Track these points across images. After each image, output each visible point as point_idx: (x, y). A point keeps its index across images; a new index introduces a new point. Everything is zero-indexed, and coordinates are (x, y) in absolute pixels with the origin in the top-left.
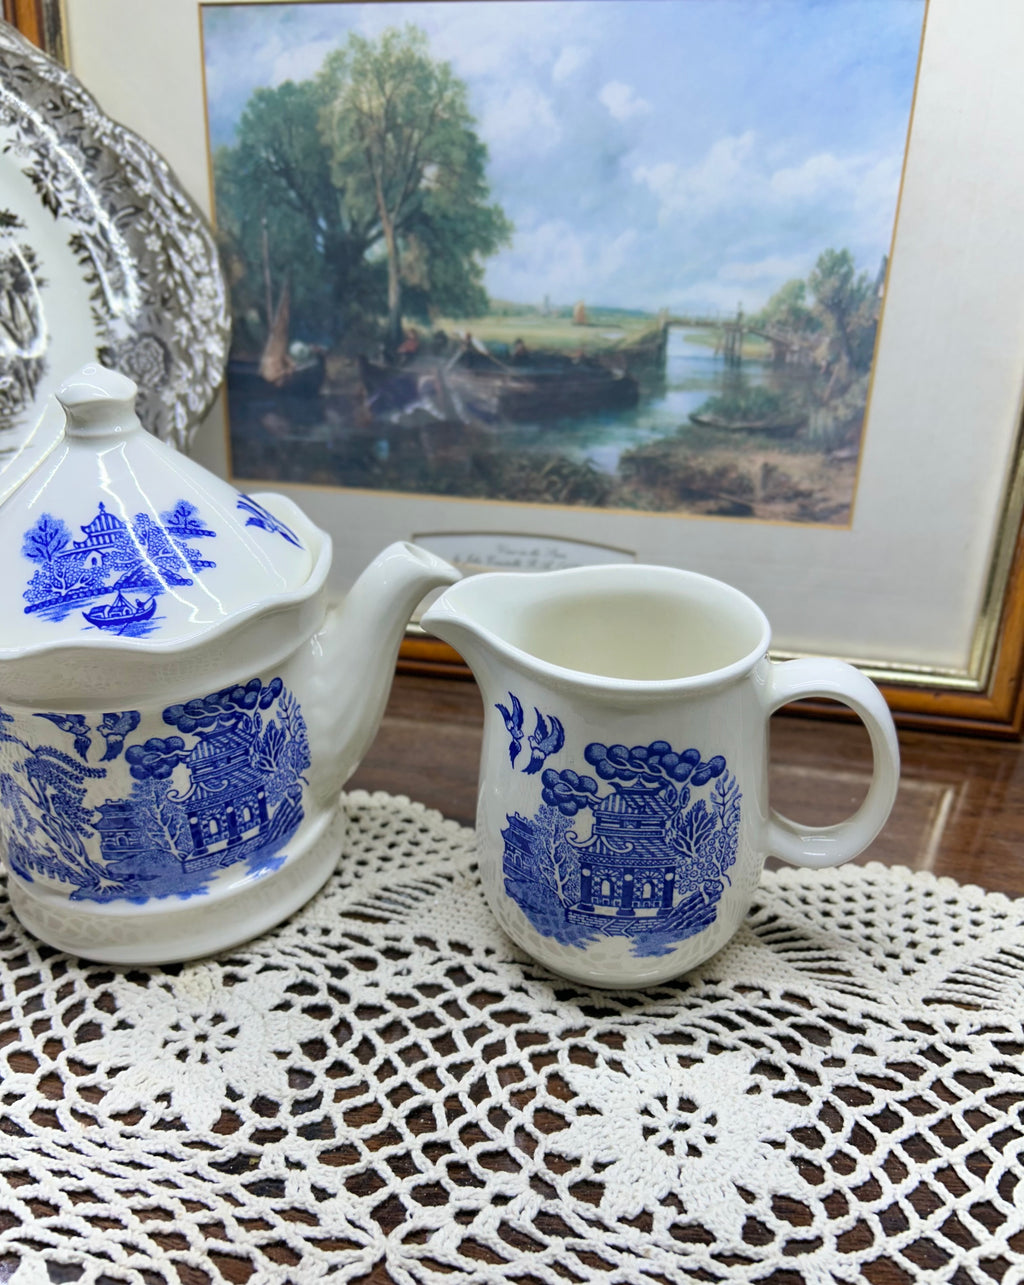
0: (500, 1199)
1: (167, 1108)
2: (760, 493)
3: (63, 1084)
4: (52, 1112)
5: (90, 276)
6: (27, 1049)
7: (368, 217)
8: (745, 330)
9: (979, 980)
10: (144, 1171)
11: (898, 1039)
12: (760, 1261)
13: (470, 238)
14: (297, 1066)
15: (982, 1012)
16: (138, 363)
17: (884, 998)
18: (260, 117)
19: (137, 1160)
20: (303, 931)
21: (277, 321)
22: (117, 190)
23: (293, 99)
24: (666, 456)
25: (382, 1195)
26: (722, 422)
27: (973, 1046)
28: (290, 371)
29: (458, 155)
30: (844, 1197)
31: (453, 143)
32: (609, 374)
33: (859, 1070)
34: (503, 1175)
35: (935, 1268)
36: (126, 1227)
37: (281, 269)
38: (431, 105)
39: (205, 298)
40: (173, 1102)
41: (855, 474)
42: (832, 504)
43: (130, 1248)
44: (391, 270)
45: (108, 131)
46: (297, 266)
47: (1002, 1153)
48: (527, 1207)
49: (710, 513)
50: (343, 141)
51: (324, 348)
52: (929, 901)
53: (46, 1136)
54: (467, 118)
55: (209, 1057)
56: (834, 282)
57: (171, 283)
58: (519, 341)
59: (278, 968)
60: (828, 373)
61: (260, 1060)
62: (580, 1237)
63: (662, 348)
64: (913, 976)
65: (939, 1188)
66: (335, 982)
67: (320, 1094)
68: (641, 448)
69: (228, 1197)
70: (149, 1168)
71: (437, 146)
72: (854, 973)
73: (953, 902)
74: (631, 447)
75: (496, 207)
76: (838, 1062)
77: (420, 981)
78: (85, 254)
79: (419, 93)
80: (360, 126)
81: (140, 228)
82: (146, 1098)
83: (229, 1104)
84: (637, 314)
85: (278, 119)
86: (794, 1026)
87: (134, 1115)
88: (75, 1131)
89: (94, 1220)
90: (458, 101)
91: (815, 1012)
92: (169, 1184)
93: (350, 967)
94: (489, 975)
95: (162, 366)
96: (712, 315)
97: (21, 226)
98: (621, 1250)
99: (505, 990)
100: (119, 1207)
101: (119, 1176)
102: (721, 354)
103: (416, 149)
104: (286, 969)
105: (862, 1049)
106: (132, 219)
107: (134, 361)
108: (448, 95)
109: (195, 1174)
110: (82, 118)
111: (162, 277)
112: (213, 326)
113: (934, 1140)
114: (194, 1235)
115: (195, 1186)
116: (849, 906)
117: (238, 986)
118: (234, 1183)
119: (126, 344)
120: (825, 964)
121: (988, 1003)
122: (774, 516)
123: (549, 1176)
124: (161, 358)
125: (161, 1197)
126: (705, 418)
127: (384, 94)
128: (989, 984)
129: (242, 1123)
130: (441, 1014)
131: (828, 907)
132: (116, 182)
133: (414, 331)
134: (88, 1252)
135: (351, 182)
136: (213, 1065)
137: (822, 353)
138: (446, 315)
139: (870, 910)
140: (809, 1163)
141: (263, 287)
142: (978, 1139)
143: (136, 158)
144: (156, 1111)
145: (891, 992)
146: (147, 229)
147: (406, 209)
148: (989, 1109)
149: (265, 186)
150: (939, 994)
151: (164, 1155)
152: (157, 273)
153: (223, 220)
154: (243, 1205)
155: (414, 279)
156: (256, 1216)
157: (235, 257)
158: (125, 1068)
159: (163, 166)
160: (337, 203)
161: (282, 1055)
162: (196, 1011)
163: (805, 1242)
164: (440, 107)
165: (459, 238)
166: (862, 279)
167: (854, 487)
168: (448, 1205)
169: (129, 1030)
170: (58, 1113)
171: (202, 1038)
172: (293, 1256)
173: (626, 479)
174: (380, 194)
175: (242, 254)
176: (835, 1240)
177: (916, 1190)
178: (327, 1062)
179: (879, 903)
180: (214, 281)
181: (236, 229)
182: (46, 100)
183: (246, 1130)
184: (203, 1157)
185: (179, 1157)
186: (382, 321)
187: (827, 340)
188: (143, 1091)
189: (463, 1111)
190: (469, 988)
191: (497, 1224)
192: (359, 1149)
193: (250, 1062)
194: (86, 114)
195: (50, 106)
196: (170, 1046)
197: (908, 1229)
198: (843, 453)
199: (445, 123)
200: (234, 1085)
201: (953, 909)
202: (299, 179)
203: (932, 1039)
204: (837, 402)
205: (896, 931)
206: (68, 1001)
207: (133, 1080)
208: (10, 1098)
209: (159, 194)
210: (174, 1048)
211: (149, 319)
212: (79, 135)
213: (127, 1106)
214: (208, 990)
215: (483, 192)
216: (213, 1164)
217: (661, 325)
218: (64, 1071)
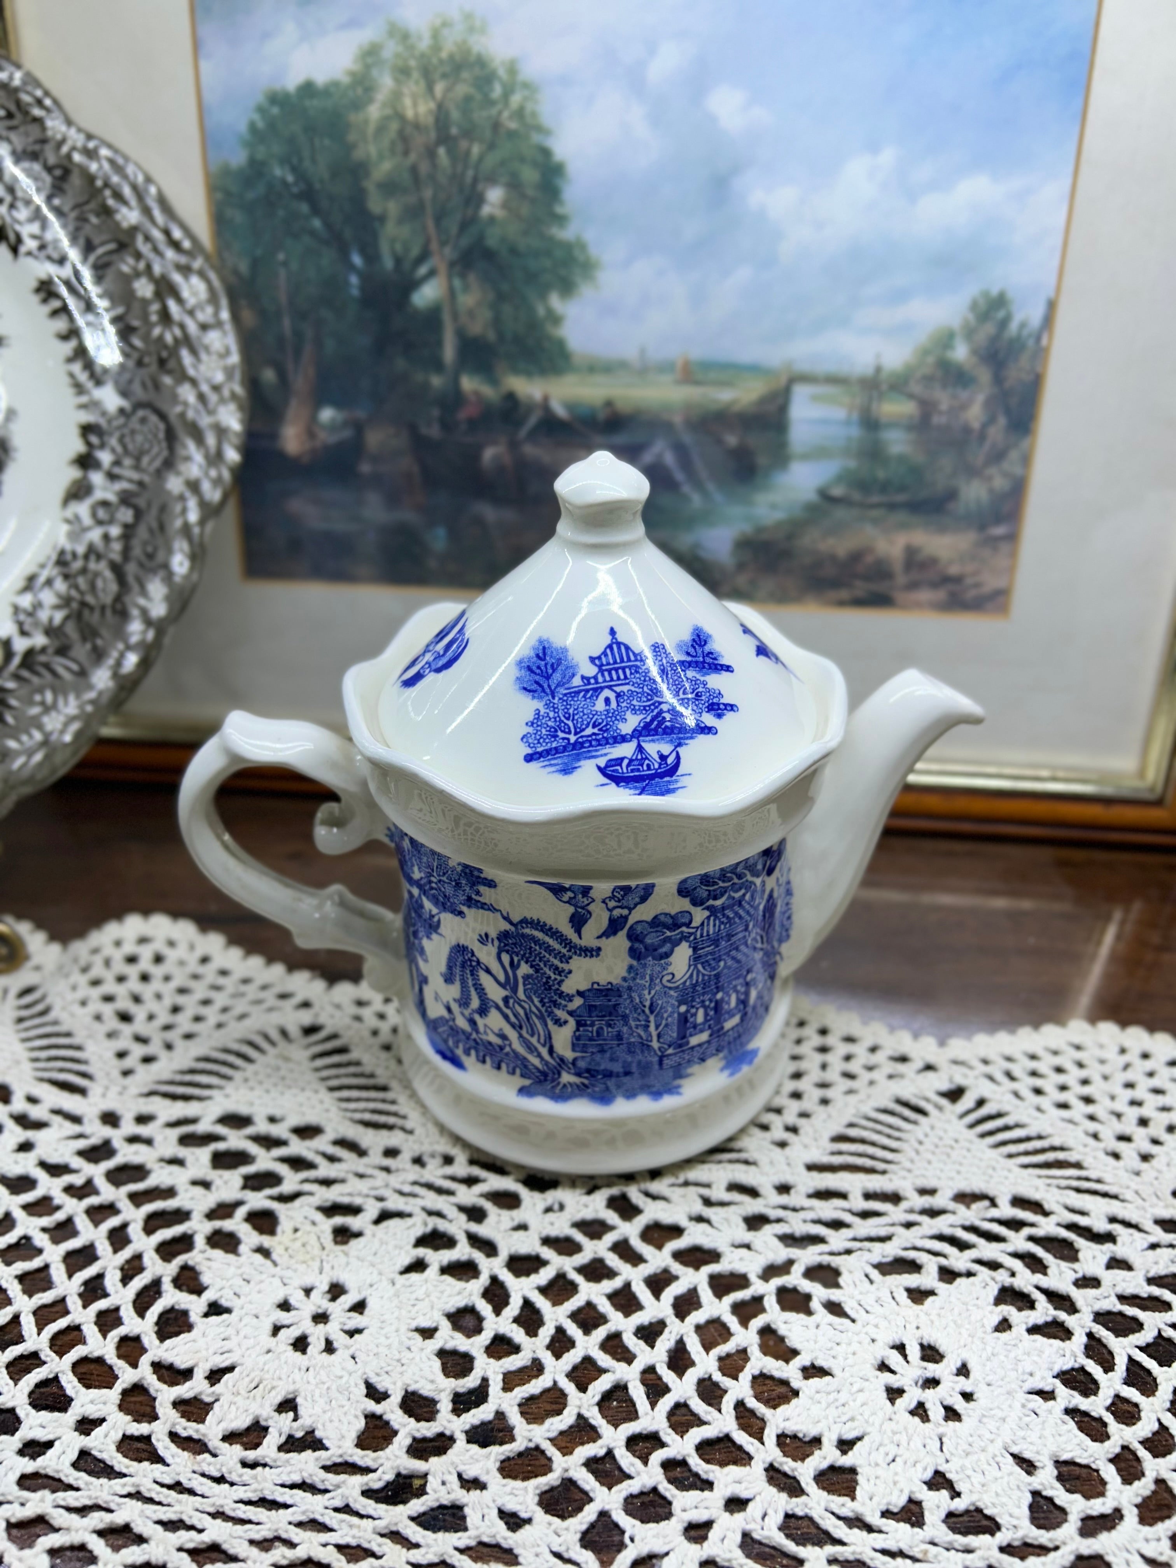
0: (736, 1504)
1: (295, 1419)
2: (901, 579)
3: (154, 1399)
4: (147, 1439)
5: (65, 332)
6: (96, 1354)
7: (415, 252)
8: (884, 387)
10: (281, 1512)
11: (1154, 1246)
12: (1056, 1548)
13: (546, 277)
14: (449, 1346)
16: (133, 441)
17: (1128, 1195)
18: (272, 125)
19: (270, 1497)
20: (418, 1161)
21: (300, 381)
22: (94, 220)
23: (315, 102)
24: (789, 538)
25: (589, 1514)
26: (857, 496)
28: (318, 444)
29: (530, 175)
30: (1134, 1453)
31: (522, 160)
33: (1119, 1290)
34: (733, 1470)
37: (304, 316)
39: (215, 356)
40: (301, 1411)
41: (1013, 555)
42: (987, 589)
44: (446, 318)
45: (79, 144)
46: (324, 313)
48: (770, 1512)
49: (841, 604)
50: (381, 157)
51: (361, 414)
52: (1148, 1065)
53: (144, 1474)
54: (540, 129)
55: (335, 1345)
56: (989, 329)
57: (169, 338)
58: (609, 404)
59: (400, 1215)
60: (982, 436)
61: (401, 1343)
62: (841, 1543)
63: (783, 409)
64: (1154, 1162)
66: (474, 1227)
67: (485, 1381)
68: (760, 530)
69: (395, 1536)
70: (286, 1506)
71: (503, 163)
72: (1085, 1164)
75: (578, 239)
76: (1089, 1282)
77: (578, 1217)
78: (56, 304)
79: (478, 97)
80: (403, 138)
81: (125, 269)
82: (264, 1409)
83: (372, 1406)
84: (754, 369)
85: (296, 128)
86: (1032, 1239)
87: (252, 1435)
88: (180, 1465)
90: (529, 107)
91: (1053, 1219)
92: (315, 1525)
93: (488, 1206)
94: (660, 1204)
95: (164, 445)
96: (845, 370)
98: (891, 1555)
99: (684, 1222)
101: (250, 1522)
102: (855, 416)
103: (477, 167)
104: (410, 1215)
105: (1117, 1263)
106: (114, 257)
107: (127, 440)
108: (516, 99)
109: (346, 1509)
110: (44, 128)
111: (157, 331)
112: (226, 393)
115: (351, 1526)
116: (1061, 1079)
117: (354, 1243)
118: (399, 1516)
119: (116, 418)
120: (1050, 1156)
122: (918, 606)
123: (788, 1465)
124: (161, 435)
125: (309, 1546)
126: (838, 492)
127: (434, 98)
129: (395, 1433)
130: (613, 1260)
131: (1038, 1082)
132: (91, 211)
133: (477, 393)
135: (393, 208)
136: (341, 1355)
137: (975, 414)
138: (516, 371)
139: (1085, 1082)
140: (1086, 1414)
141: (282, 339)
143: (115, 179)
144: (280, 1426)
145: (1134, 1186)
146: (135, 269)
147: (465, 241)
149: (281, 213)
151: (304, 1486)
152: (150, 326)
153: (227, 255)
154: (417, 1546)
155: (477, 328)
156: (436, 1560)
157: (243, 302)
158: (230, 1369)
159: (153, 190)
160: (375, 236)
161: (428, 1333)
162: (308, 1282)
163: (1103, 1516)
164: (506, 114)
165: (532, 277)
166: (1023, 325)
167: (1011, 570)
168: (674, 1520)
169: (225, 1316)
170: (154, 1440)
171: (321, 1318)
173: (741, 567)
174: (430, 224)
175: (254, 299)
176: (1135, 1511)
178: (485, 1337)
179: (1093, 1072)
180: (225, 333)
181: (244, 267)
183: (402, 1441)
184: (351, 1487)
185: (321, 1487)
186: (436, 381)
187: (980, 398)
188: (259, 1399)
189: (666, 1390)
190: (640, 1222)
191: (738, 1538)
192: (549, 1454)
193: (389, 1346)
194: (49, 123)
195: (2, 113)
196: (283, 1332)
198: (999, 530)
199: (512, 135)
200: (373, 1380)
202: (325, 204)
204: (992, 471)
205: (1121, 1105)
206: (138, 1283)
207: (244, 1386)
208: (86, 1425)
209: (148, 225)
210: (287, 1336)
211: (144, 385)
212: (42, 151)
213: (242, 1422)
214: (317, 1251)
215: (561, 220)
216: (368, 1493)
217: (783, 381)
218: (152, 1381)
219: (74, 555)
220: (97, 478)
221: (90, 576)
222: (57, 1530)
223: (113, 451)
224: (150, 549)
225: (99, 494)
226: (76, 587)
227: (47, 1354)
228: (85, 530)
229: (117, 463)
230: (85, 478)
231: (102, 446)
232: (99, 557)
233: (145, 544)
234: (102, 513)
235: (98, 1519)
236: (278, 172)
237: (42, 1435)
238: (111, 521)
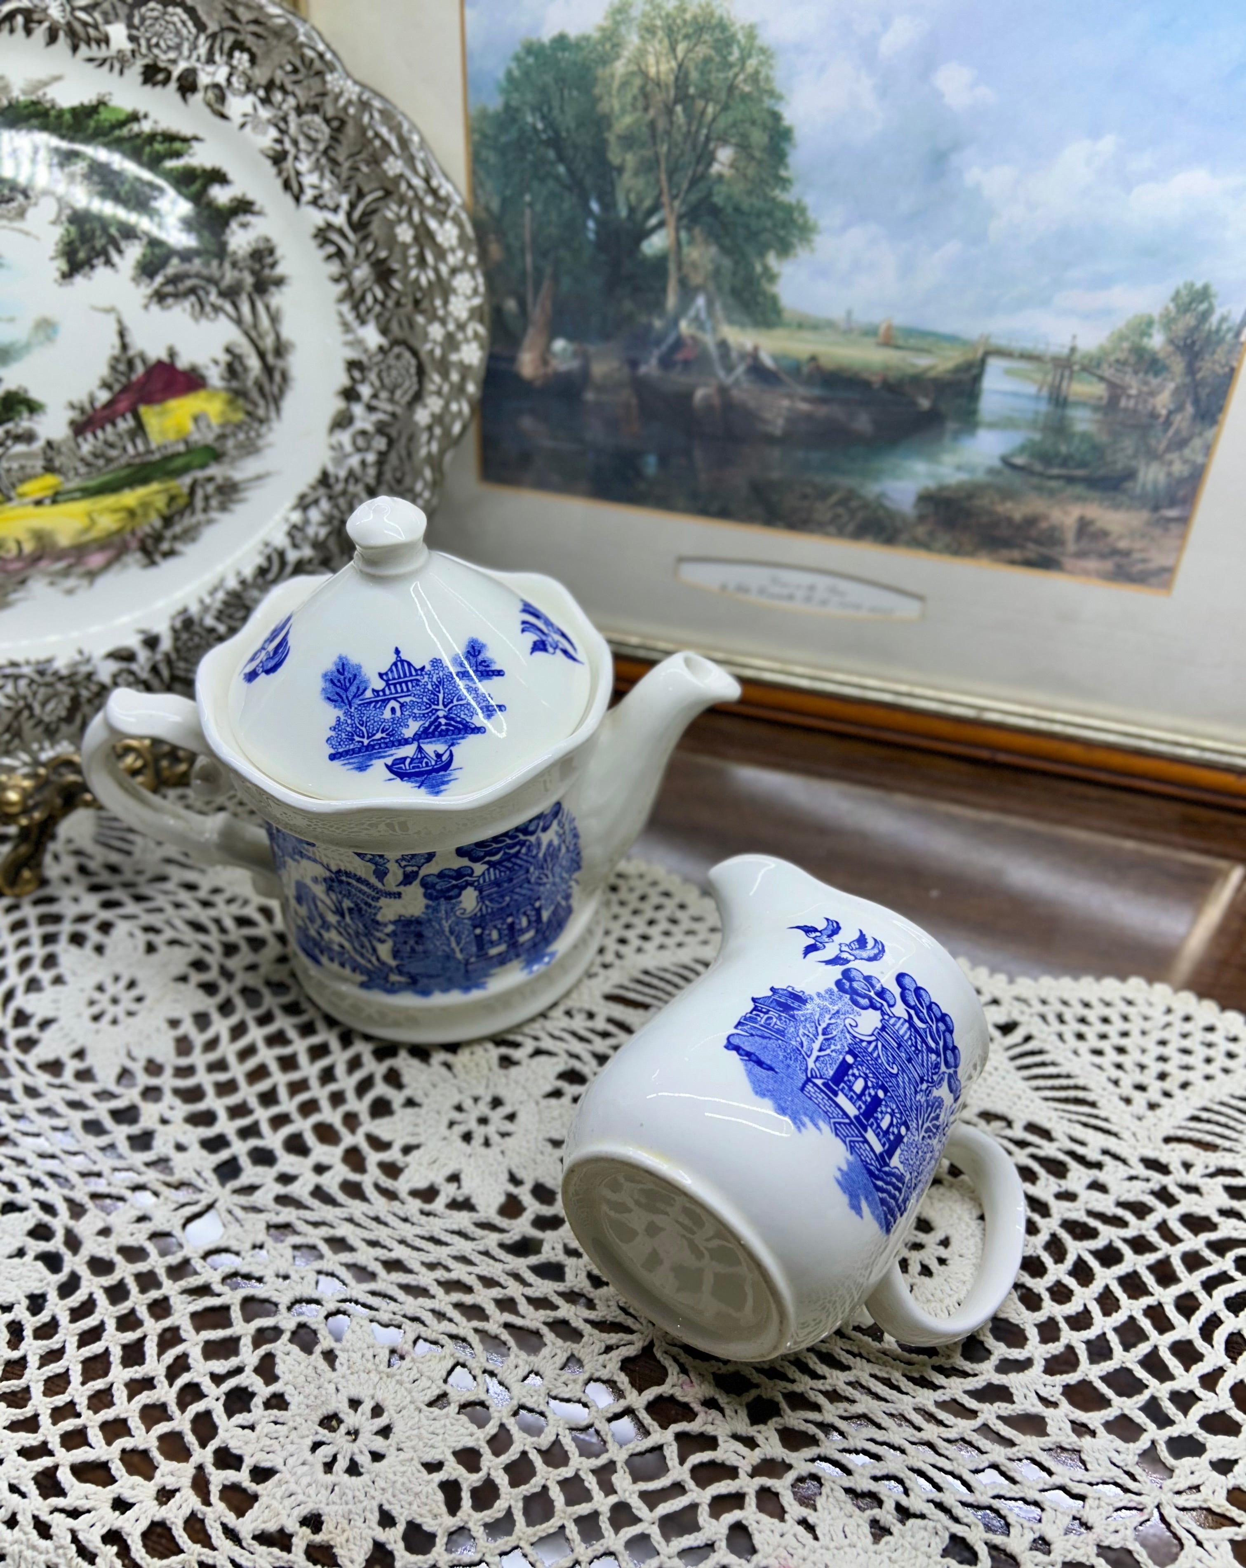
1: (459, 1188)
2: (1071, 547)
3: (366, 1159)
4: (359, 1185)
5: (336, 275)
6: (328, 1121)
7: (648, 203)
8: (1076, 368)
9: (1223, 1120)
10: (444, 1248)
11: (1131, 1178)
12: (975, 1375)
13: (765, 237)
15: (1219, 1154)
16: (389, 375)
17: (1125, 1134)
18: (527, 74)
19: (437, 1237)
20: (569, 1013)
21: (538, 313)
22: (365, 169)
23: (567, 54)
24: (970, 496)
26: (1038, 467)
27: (1204, 1189)
28: (550, 370)
29: (758, 137)
30: (1057, 1323)
31: (753, 123)
32: (914, 404)
33: (1090, 1206)
35: (1130, 1396)
36: (433, 1297)
37: (544, 254)
38: (731, 74)
39: (462, 299)
40: (463, 1183)
41: (1183, 537)
42: (1153, 565)
43: (440, 1315)
44: (672, 267)
45: (354, 98)
46: (563, 253)
47: (1211, 1296)
49: (1013, 562)
50: (623, 111)
51: (589, 347)
52: (1187, 1027)
53: (356, 1208)
54: (772, 93)
55: (491, 1142)
56: (1190, 320)
57: (424, 281)
58: (813, 358)
59: (549, 1053)
60: (1168, 423)
61: (538, 1148)
63: (977, 379)
64: (1158, 1112)
65: (1146, 1324)
68: (942, 488)
69: (517, 1277)
70: (447, 1244)
71: (734, 125)
72: (1099, 1104)
73: (1210, 1029)
74: (931, 484)
75: (799, 202)
76: (1068, 1196)
78: (331, 249)
79: (717, 59)
80: (645, 94)
81: (390, 215)
82: (439, 1179)
83: (511, 1188)
84: (952, 339)
85: (548, 78)
86: (1034, 1157)
87: (429, 1194)
88: (380, 1205)
89: (407, 1288)
90: (764, 72)
91: (1057, 1145)
92: (464, 1260)
95: (415, 379)
96: (1041, 348)
97: (259, 213)
98: (854, 1355)
100: (426, 1279)
101: (423, 1250)
102: (1045, 392)
103: (709, 127)
104: (556, 1055)
105: (1097, 1186)
106: (381, 204)
107: (384, 374)
108: (752, 63)
109: (486, 1254)
110: (324, 82)
112: (470, 332)
113: (1149, 1279)
114: (491, 1309)
115: (488, 1265)
116: (1105, 1028)
117: (514, 1071)
118: (521, 1264)
119: (375, 355)
120: (1073, 1094)
121: (1227, 1144)
122: (1086, 573)
124: (413, 370)
125: (460, 1272)
126: (1019, 461)
127: (676, 58)
128: (1232, 1123)
129: (525, 1209)
132: (362, 160)
133: (693, 337)
134: (404, 1316)
135: (630, 160)
136: (494, 1151)
137: (1163, 401)
138: (731, 320)
139: (1125, 1034)
140: (1029, 1290)
141: (523, 274)
142: (1190, 1282)
143: (384, 131)
144: (448, 1191)
145: (1133, 1129)
146: (398, 215)
147: (693, 197)
148: (1207, 1254)
149: (530, 157)
150: (1180, 1133)
151: (460, 1234)
152: (407, 268)
153: (480, 192)
154: (530, 1285)
155: (698, 281)
156: (543, 1297)
157: (492, 237)
158: (417, 1147)
159: (416, 138)
160: (612, 184)
162: (477, 1093)
163: (1016, 1361)
164: (741, 77)
165: (752, 235)
166: (1224, 319)
167: (1180, 549)
169: (417, 1109)
170: (363, 1186)
171: (483, 1121)
172: (576, 1335)
173: (922, 519)
174: (663, 177)
175: (501, 235)
176: (1043, 1363)
177: (1124, 1324)
179: (1134, 1028)
180: (474, 277)
181: (495, 205)
182: (284, 61)
183: (529, 1216)
184: (491, 1240)
185: (472, 1236)
186: (658, 323)
187: (1172, 386)
188: (435, 1171)
193: (528, 1149)
194: (329, 77)
195: (289, 68)
196: (455, 1127)
197: (1111, 1358)
198: (1173, 513)
199: (745, 98)
200: (515, 1170)
201: (1210, 1037)
202: (570, 152)
203: (1166, 1180)
204: (1173, 456)
205: (1148, 1060)
206: (359, 1075)
207: (426, 1160)
208: (320, 1169)
209: (408, 173)
210: (459, 1130)
211: (400, 324)
212: (322, 103)
213: (422, 1184)
214: (485, 1071)
215: (784, 183)
216: (502, 1246)
217: (980, 354)
218: (365, 1147)
219: (337, 479)
220: (358, 410)
221: (349, 497)
222: (298, 1234)
223: (372, 385)
224: (398, 475)
225: (359, 425)
226: (337, 506)
227: (295, 1115)
228: (347, 456)
229: (375, 396)
230: (348, 409)
231: (363, 381)
232: (357, 481)
233: (395, 470)
234: (361, 442)
235: (324, 1231)
236: (529, 119)
237: (291, 1170)
238: (368, 449)
